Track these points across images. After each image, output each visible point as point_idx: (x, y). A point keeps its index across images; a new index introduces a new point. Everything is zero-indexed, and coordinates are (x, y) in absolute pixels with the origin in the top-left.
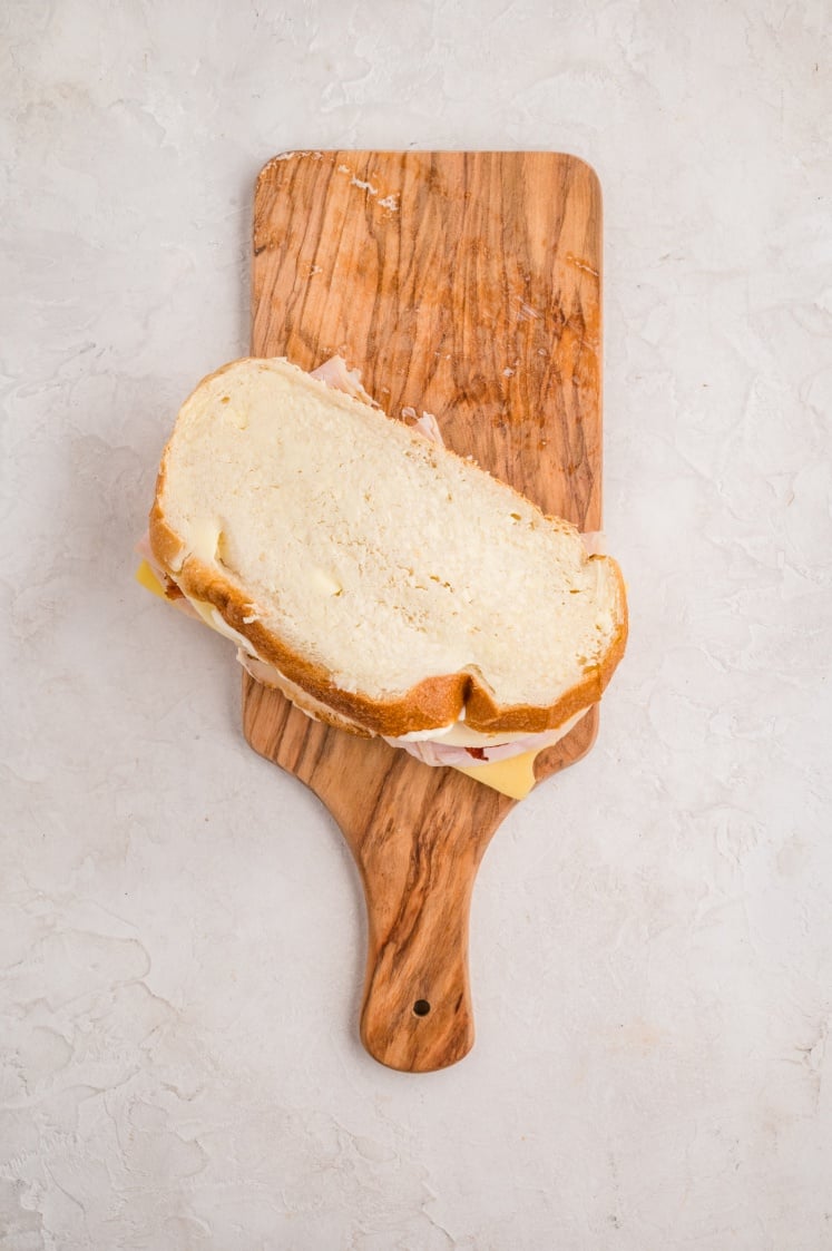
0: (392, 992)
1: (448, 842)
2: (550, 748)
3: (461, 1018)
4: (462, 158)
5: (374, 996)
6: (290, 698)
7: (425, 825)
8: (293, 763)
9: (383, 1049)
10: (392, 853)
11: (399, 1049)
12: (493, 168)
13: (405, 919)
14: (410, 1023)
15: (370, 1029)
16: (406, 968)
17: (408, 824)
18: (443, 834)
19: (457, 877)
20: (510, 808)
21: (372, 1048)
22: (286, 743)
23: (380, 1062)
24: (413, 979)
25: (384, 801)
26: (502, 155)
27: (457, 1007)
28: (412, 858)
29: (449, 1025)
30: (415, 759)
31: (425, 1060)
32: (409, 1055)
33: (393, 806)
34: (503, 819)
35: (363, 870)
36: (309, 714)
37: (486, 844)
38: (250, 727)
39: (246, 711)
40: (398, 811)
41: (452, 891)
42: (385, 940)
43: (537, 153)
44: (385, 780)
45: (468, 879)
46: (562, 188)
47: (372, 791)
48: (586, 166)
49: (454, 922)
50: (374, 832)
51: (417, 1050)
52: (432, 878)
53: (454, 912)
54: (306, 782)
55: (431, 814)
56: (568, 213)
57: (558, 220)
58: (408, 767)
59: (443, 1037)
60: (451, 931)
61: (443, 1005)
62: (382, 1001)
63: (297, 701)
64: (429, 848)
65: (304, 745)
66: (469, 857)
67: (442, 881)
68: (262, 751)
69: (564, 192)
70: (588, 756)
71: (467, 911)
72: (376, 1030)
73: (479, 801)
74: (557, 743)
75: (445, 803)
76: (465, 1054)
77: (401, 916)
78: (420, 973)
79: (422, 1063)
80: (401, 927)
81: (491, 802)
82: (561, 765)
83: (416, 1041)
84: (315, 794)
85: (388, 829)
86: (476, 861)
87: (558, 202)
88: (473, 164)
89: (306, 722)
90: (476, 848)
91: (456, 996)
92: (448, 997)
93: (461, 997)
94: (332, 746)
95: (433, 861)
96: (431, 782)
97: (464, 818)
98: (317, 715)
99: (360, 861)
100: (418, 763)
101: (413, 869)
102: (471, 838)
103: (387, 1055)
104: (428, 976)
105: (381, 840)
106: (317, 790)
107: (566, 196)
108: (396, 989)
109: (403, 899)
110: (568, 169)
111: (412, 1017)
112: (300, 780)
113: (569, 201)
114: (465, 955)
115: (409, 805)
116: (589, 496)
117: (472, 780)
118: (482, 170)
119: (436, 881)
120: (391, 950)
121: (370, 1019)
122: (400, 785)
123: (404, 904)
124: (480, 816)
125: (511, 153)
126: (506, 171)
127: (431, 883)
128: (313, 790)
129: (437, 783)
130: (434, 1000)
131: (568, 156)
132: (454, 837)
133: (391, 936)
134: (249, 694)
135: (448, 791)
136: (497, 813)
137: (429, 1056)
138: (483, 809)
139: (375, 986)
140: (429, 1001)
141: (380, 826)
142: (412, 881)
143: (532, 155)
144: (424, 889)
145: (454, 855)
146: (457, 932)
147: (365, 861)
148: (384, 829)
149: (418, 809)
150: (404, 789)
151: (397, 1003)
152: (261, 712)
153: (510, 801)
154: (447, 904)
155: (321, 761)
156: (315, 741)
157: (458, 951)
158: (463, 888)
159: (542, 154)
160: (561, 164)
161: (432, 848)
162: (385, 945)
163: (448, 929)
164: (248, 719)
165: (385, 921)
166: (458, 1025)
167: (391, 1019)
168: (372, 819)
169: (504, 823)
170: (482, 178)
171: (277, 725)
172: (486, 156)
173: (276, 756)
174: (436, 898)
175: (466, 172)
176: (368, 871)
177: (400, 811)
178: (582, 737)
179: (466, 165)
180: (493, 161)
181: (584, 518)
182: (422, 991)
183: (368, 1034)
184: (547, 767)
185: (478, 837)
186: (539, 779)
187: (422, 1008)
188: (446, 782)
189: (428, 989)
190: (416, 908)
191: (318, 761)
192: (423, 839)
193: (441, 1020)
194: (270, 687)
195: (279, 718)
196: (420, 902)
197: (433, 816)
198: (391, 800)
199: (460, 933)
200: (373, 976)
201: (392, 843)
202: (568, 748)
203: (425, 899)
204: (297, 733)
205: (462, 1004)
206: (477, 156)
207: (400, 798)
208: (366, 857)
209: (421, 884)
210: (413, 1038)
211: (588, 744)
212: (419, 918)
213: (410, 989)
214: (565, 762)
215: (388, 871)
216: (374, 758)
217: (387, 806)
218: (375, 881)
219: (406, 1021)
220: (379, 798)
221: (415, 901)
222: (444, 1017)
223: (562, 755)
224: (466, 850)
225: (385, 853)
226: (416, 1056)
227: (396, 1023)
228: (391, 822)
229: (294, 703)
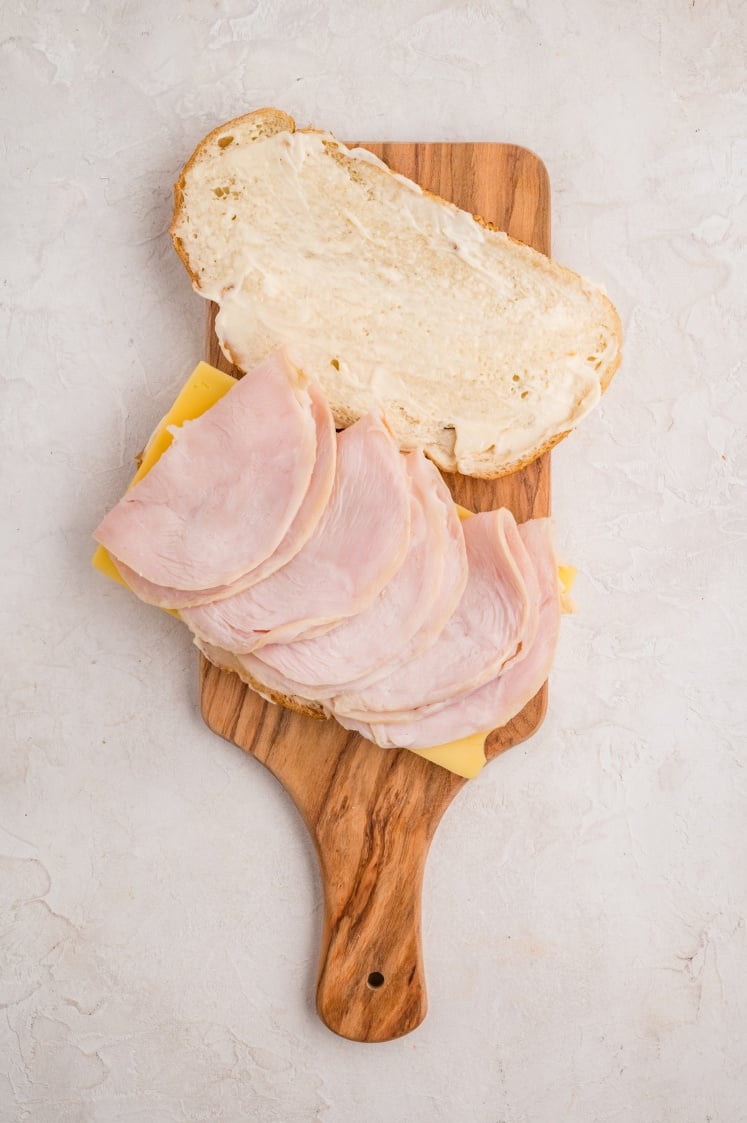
0: (346, 965)
1: (402, 819)
2: (501, 729)
3: (414, 990)
4: (414, 147)
5: (329, 968)
6: (246, 682)
7: (378, 803)
8: (250, 742)
9: (339, 1020)
10: (347, 829)
11: (354, 1020)
12: (443, 159)
13: (359, 896)
14: (364, 995)
15: (326, 1001)
16: (360, 941)
17: (361, 801)
18: (396, 811)
19: (410, 852)
20: (462, 785)
21: (327, 1019)
22: (243, 722)
23: (336, 1033)
24: (367, 953)
25: (339, 779)
26: (452, 146)
27: (411, 979)
28: (367, 835)
29: (403, 997)
30: (368, 741)
31: (380, 1030)
32: (364, 1026)
33: (347, 784)
34: (454, 796)
35: (318, 846)
36: (265, 696)
37: (438, 821)
38: (207, 708)
39: (203, 692)
40: (352, 788)
41: (405, 866)
42: (340, 914)
43: (487, 144)
44: (339, 759)
45: (421, 855)
46: (511, 179)
47: (327, 770)
48: (535, 158)
49: (407, 896)
50: (329, 809)
51: (370, 1022)
52: (386, 855)
53: (408, 886)
54: (263, 761)
55: (384, 792)
56: (516, 203)
57: (507, 210)
58: (362, 747)
59: (397, 1008)
60: (403, 906)
61: (397, 977)
62: (337, 973)
63: (253, 684)
64: (382, 824)
65: (261, 725)
66: (422, 833)
67: (396, 856)
68: (219, 729)
69: (513, 183)
70: (536, 735)
71: (420, 884)
72: (332, 1001)
73: (431, 779)
74: (508, 724)
75: (398, 780)
76: (418, 1024)
77: (355, 891)
78: (374, 945)
79: (377, 1033)
80: (356, 902)
81: (441, 781)
82: (510, 743)
83: (371, 1012)
84: (271, 772)
85: (343, 807)
86: (429, 837)
87: (507, 194)
88: (423, 155)
89: (262, 703)
90: (429, 825)
91: (410, 968)
92: (401, 969)
93: (414, 969)
94: (287, 726)
95: (387, 837)
96: (384, 761)
97: (417, 795)
98: (273, 697)
99: (315, 837)
100: (371, 744)
101: (367, 845)
102: (423, 815)
103: (343, 1025)
104: (382, 948)
105: (336, 817)
106: (273, 768)
107: (515, 186)
108: (351, 961)
109: (357, 875)
110: (516, 160)
111: (366, 989)
112: (257, 759)
113: (518, 192)
114: (418, 928)
115: (363, 782)
116: (538, 480)
117: (423, 760)
118: (433, 161)
119: (389, 856)
120: (346, 925)
121: (326, 991)
122: (354, 764)
123: (358, 879)
124: (433, 792)
125: (460, 144)
126: (456, 162)
127: (385, 859)
128: (269, 769)
129: (390, 762)
130: (388, 972)
131: (517, 148)
132: (407, 813)
133: (346, 911)
134: (206, 675)
135: (401, 769)
136: (449, 791)
137: (383, 1027)
138: (435, 786)
139: (330, 959)
140: (383, 973)
141: (334, 804)
142: (366, 857)
143: (482, 146)
144: (378, 866)
145: (407, 831)
146: (410, 907)
147: (320, 838)
148: (338, 807)
149: (371, 787)
150: (358, 767)
151: (353, 974)
152: (219, 693)
153: (461, 780)
154: (400, 879)
155: (277, 741)
156: (271, 721)
157: (412, 925)
158: (416, 863)
159: (492, 145)
160: (510, 155)
161: (385, 825)
162: (339, 920)
163: (401, 903)
164: (205, 699)
165: (339, 896)
166: (411, 996)
167: (346, 991)
168: (327, 796)
169: (456, 799)
170: (432, 169)
171: (234, 707)
172: (436, 147)
173: (233, 735)
174: (390, 872)
175: (417, 163)
176: (323, 847)
177: (353, 789)
178: (531, 716)
179: (417, 156)
180: (444, 151)
181: (533, 503)
182: (376, 963)
183: (324, 1007)
184: (496, 746)
185: (430, 814)
186: (489, 757)
187: (376, 980)
188: (399, 761)
189: (382, 962)
190: (370, 883)
191: (273, 741)
192: (377, 816)
193: (395, 991)
194: (226, 671)
195: (236, 698)
196: (375, 875)
197: (387, 793)
198: (345, 778)
199: (413, 907)
200: (328, 949)
201: (347, 820)
202: (517, 726)
203: (378, 874)
204: (254, 712)
205: (415, 976)
206: (427, 147)
207: (355, 775)
208: (321, 834)
209: (375, 860)
210: (367, 1010)
211: (537, 723)
212: (373, 893)
213: (365, 961)
214: (515, 740)
215: (343, 847)
216: (329, 737)
217: (342, 784)
218: (331, 857)
219: (361, 992)
220: (334, 776)
221: (369, 876)
222: (397, 989)
223: (511, 734)
224: (418, 827)
225: (339, 830)
226: (370, 1027)
227: (351, 996)
228: (346, 799)
229: (250, 686)
